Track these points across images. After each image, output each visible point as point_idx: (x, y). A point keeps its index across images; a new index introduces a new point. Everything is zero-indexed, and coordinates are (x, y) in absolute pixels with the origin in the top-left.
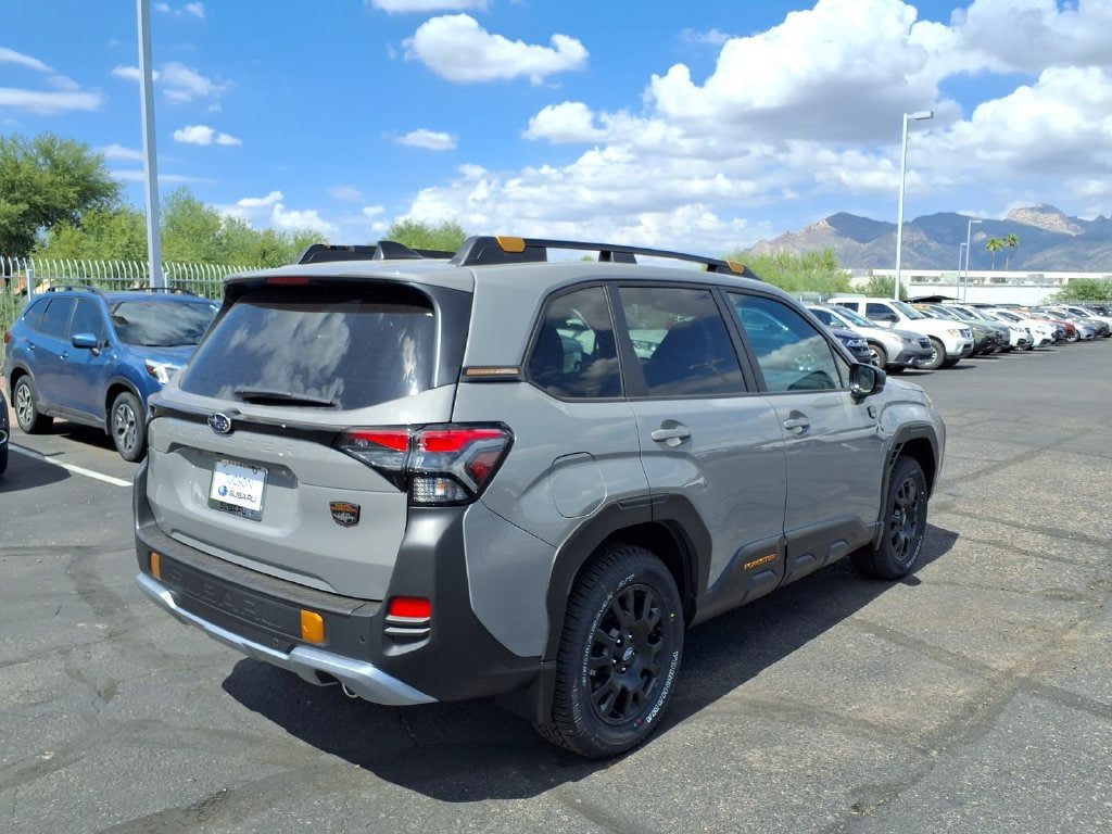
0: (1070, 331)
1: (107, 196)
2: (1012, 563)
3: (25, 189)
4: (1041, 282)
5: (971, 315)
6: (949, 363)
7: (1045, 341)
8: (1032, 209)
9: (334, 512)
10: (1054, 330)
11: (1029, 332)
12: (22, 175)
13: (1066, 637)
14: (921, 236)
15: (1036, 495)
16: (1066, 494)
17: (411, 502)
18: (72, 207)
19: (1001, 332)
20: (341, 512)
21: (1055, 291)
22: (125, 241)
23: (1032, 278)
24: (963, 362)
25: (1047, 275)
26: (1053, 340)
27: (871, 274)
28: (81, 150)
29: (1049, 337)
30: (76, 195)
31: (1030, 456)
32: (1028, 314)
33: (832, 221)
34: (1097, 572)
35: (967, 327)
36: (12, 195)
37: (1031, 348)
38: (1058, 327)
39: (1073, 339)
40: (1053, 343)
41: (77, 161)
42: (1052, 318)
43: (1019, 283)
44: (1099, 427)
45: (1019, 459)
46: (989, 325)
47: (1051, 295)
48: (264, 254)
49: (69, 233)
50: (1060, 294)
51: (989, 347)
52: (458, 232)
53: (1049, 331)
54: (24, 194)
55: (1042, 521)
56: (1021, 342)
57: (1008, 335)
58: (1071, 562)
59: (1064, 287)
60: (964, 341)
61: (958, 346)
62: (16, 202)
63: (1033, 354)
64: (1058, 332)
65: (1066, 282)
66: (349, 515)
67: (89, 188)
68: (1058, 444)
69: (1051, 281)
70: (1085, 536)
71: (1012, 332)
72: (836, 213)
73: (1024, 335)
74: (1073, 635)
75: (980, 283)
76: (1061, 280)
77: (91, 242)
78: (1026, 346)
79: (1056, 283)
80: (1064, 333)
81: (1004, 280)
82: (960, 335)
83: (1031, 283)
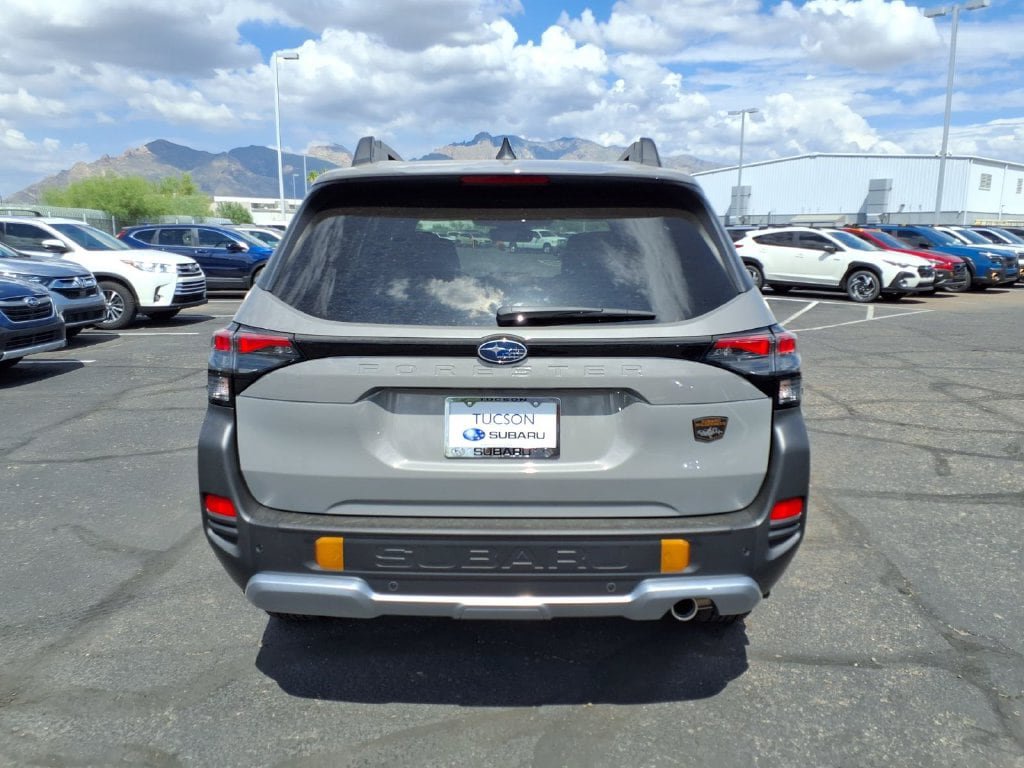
8: (327, 148)
9: (695, 429)
14: (235, 167)
17: (776, 406)
20: (708, 428)
33: (152, 146)
66: (709, 429)
72: (154, 140)
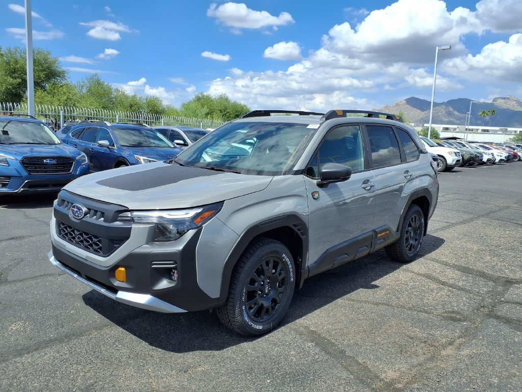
0: (515, 156)
1: (60, 77)
2: (432, 291)
3: (20, 72)
4: (505, 132)
5: (464, 146)
6: (448, 169)
7: (501, 160)
10: (507, 155)
11: (493, 155)
12: (18, 66)
13: (444, 353)
14: (450, 109)
15: (465, 244)
16: (482, 245)
18: (43, 81)
19: (478, 155)
21: (512, 137)
22: (65, 98)
23: (501, 130)
24: (456, 169)
25: (509, 129)
26: (506, 159)
27: (423, 126)
28: (47, 55)
29: (503, 158)
30: (44, 76)
31: (472, 220)
32: (495, 147)
33: (408, 100)
34: (483, 300)
35: (459, 151)
36: (13, 75)
37: (494, 163)
38: (509, 153)
39: (517, 160)
40: (505, 161)
41: (45, 60)
42: (507, 149)
43: (495, 132)
44: (515, 205)
45: (464, 222)
46: (472, 151)
47: (510, 139)
48: (131, 106)
49: (40, 93)
50: (514, 138)
51: (471, 162)
52: (227, 99)
53: (504, 155)
54: (20, 74)
55: (462, 262)
56: (488, 160)
57: (482, 156)
58: (469, 292)
59: (516, 135)
60: (457, 158)
61: (453, 161)
62: (15, 78)
63: (494, 166)
64: (509, 156)
65: (518, 132)
67: (51, 73)
68: (489, 214)
69: (511, 132)
70: (484, 273)
71: (484, 155)
72: (410, 97)
73: (490, 157)
74: (450, 351)
75: (476, 132)
76: (516, 131)
77: (49, 98)
78: (491, 162)
79: (513, 133)
80: (512, 157)
81: (488, 131)
82: (455, 155)
83: (500, 132)
